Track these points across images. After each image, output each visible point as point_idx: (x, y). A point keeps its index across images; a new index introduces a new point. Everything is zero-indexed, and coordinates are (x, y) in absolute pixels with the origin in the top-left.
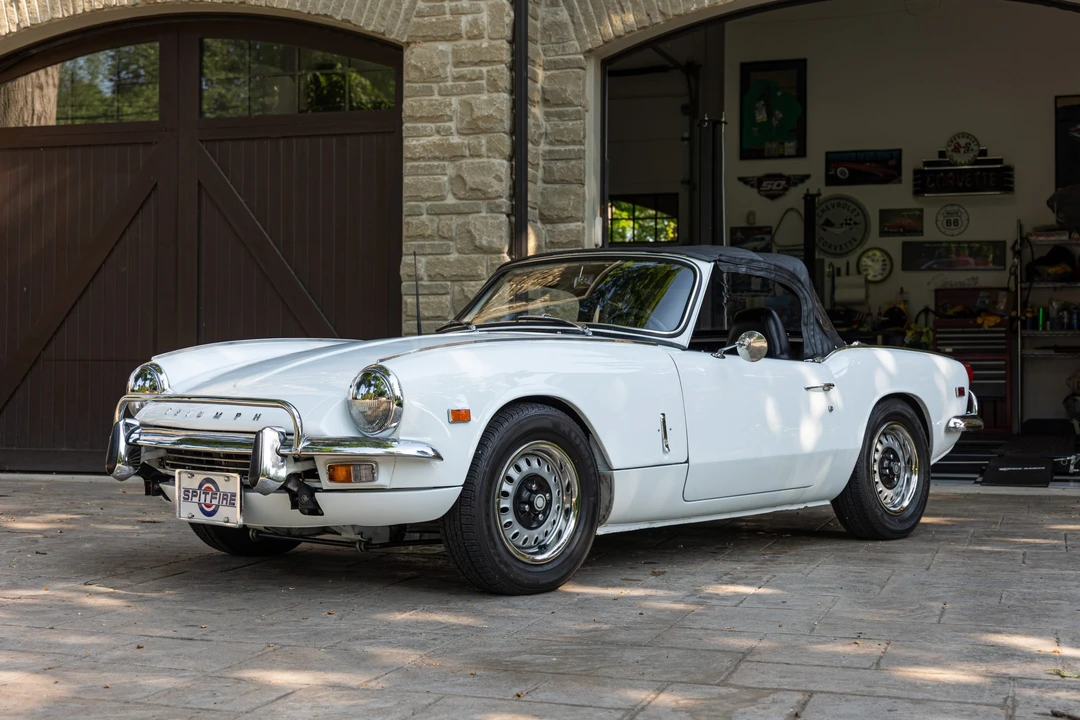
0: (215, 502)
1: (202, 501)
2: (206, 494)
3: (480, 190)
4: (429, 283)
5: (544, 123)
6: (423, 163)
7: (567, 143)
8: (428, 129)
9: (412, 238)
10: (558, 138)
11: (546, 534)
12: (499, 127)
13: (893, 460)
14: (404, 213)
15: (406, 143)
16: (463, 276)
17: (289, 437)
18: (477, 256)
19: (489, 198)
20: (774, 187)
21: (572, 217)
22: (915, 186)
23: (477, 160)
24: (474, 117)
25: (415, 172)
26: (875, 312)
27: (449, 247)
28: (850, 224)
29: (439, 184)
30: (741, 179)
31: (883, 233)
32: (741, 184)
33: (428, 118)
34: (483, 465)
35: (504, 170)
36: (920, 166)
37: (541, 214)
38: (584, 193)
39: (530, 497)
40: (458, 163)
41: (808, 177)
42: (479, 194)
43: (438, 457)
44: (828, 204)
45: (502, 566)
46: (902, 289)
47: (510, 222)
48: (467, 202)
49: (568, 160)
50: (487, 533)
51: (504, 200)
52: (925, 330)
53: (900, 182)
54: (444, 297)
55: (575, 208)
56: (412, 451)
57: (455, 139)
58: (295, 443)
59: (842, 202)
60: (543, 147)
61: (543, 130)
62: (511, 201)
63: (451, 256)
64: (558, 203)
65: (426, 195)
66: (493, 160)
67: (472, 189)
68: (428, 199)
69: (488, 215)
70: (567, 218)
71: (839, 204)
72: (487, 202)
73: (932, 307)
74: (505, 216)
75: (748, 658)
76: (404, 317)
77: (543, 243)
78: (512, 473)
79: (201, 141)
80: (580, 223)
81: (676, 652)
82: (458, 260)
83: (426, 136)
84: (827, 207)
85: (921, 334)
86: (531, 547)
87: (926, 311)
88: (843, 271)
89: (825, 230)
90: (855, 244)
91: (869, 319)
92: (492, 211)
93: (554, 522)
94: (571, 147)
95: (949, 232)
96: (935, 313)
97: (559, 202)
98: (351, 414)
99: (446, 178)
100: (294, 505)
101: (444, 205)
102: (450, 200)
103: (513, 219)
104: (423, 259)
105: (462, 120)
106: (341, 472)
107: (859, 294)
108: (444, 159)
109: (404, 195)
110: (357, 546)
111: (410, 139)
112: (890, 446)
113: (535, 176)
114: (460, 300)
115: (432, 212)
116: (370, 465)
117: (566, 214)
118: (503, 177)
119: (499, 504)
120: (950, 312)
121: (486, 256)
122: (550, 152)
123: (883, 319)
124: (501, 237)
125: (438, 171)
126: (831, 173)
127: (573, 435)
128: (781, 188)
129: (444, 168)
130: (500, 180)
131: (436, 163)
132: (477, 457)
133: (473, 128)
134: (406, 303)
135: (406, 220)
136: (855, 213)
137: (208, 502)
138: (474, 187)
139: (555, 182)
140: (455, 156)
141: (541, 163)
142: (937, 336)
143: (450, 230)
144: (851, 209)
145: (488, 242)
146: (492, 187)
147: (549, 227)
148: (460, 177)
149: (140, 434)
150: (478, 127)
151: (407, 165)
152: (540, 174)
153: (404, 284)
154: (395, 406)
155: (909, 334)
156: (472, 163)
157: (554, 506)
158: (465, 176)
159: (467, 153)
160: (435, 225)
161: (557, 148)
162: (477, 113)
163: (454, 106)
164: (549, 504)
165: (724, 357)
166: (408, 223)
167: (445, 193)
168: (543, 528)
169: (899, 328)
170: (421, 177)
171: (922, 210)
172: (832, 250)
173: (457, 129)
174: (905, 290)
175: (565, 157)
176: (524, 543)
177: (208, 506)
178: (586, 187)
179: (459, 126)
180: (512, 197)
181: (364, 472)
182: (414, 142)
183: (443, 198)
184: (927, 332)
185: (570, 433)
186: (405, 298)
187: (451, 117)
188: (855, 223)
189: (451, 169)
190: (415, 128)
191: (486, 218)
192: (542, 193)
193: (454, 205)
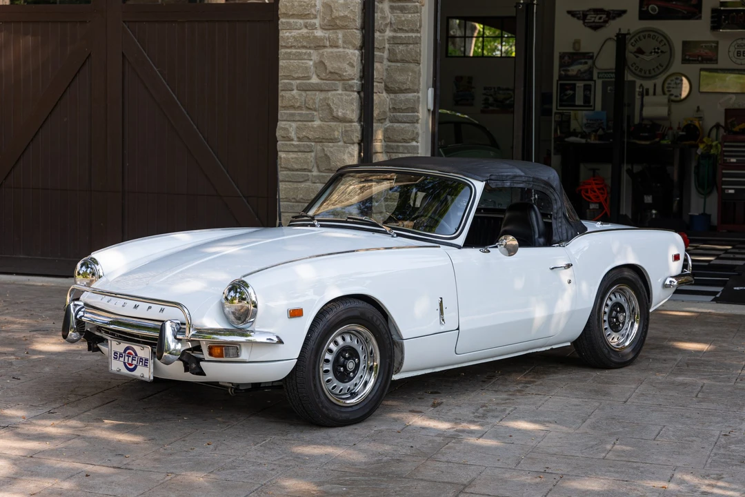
0: (135, 363)
1: (126, 361)
2: (129, 357)
3: (337, 73)
4: (298, 143)
5: (390, 15)
6: (294, 51)
7: (407, 31)
8: (298, 24)
9: (285, 108)
10: (400, 27)
11: (356, 385)
12: (352, 25)
13: (620, 312)
14: (280, 89)
15: (281, 34)
16: (323, 139)
17: (183, 327)
18: (335, 123)
19: (344, 80)
20: (597, 20)
21: (409, 89)
22: (712, 22)
23: (335, 50)
24: (333, 17)
25: (289, 55)
26: (675, 126)
27: (313, 115)
28: (658, 53)
29: (306, 67)
30: (569, 12)
31: (685, 61)
32: (569, 16)
33: (298, 15)
34: (311, 343)
35: (355, 59)
36: (717, 5)
37: (386, 86)
38: (420, 71)
39: (344, 361)
40: (321, 51)
41: (624, 12)
42: (336, 76)
43: (280, 342)
44: (641, 34)
45: (324, 410)
46: (698, 107)
47: (360, 97)
48: (327, 82)
49: (407, 44)
50: (313, 389)
51: (355, 81)
52: (714, 143)
53: (700, 18)
54: (310, 154)
55: (412, 82)
56: (263, 339)
57: (319, 33)
58: (187, 332)
59: (652, 34)
60: (388, 33)
61: (389, 21)
62: (361, 81)
63: (315, 123)
64: (398, 78)
65: (296, 76)
66: (347, 50)
67: (331, 73)
68: (298, 78)
69: (344, 92)
70: (406, 89)
71: (649, 36)
72: (343, 82)
73: (723, 123)
74: (356, 93)
75: (467, 490)
76: (279, 169)
77: (388, 109)
78: (332, 346)
79: (124, 22)
80: (415, 94)
81: (423, 483)
82: (320, 127)
83: (296, 29)
84: (639, 38)
85: (711, 147)
86: (346, 394)
87: (717, 126)
88: (651, 91)
89: (637, 57)
90: (661, 69)
91: (670, 132)
92: (346, 90)
93: (362, 376)
94: (410, 34)
95: (739, 61)
96: (726, 128)
97: (400, 78)
98: (224, 313)
99: (311, 63)
100: (186, 370)
101: (310, 84)
102: (315, 80)
103: (362, 94)
104: (294, 125)
105: (324, 19)
106: (217, 351)
107: (663, 111)
108: (310, 48)
109: (280, 75)
110: (229, 390)
111: (285, 31)
112: (618, 301)
113: (382, 58)
114: (321, 157)
115: (300, 88)
116: (236, 347)
117: (405, 87)
118: (355, 64)
119: (322, 367)
120: (737, 129)
121: (341, 124)
122: (394, 38)
123: (681, 133)
124: (353, 111)
125: (306, 57)
126: (645, 9)
127: (375, 319)
128: (602, 20)
129: (310, 54)
130: (353, 66)
131: (304, 51)
132: (307, 339)
133: (332, 25)
134: (281, 158)
135: (281, 93)
136: (662, 44)
137: (130, 362)
138: (333, 71)
139: (397, 61)
140: (318, 45)
141: (387, 46)
142: (724, 149)
143: (314, 103)
144: (659, 40)
145: (343, 114)
146: (346, 72)
147: (392, 96)
148: (322, 63)
149: (84, 312)
150: (336, 24)
151: (282, 51)
152: (386, 54)
153: (279, 143)
154: (252, 308)
155: (701, 146)
156: (332, 52)
157: (362, 366)
158: (326, 62)
159: (328, 44)
160: (303, 99)
161: (399, 35)
162: (336, 14)
163: (318, 7)
164: (357, 366)
165: (489, 251)
166: (283, 96)
167: (311, 74)
168: (354, 381)
169: (693, 142)
170: (292, 61)
171: (717, 43)
172: (643, 74)
173: (320, 25)
174: (701, 108)
175: (405, 42)
176: (340, 392)
177: (131, 365)
178: (421, 65)
179: (322, 23)
180: (362, 78)
181: (232, 351)
182: (287, 34)
183: (309, 78)
184: (716, 145)
185: (372, 318)
186: (280, 154)
187: (316, 15)
188: (662, 52)
189: (315, 56)
190: (288, 23)
191: (341, 95)
192: (387, 70)
193: (317, 84)
